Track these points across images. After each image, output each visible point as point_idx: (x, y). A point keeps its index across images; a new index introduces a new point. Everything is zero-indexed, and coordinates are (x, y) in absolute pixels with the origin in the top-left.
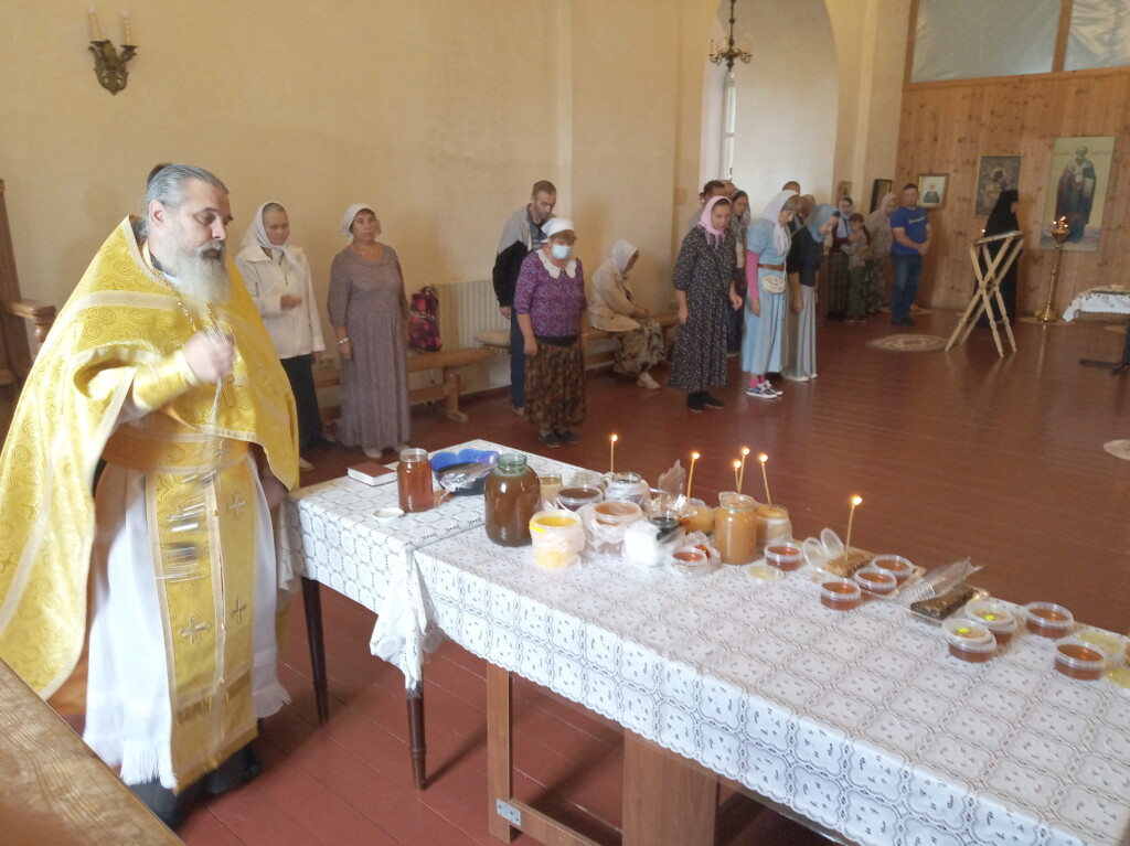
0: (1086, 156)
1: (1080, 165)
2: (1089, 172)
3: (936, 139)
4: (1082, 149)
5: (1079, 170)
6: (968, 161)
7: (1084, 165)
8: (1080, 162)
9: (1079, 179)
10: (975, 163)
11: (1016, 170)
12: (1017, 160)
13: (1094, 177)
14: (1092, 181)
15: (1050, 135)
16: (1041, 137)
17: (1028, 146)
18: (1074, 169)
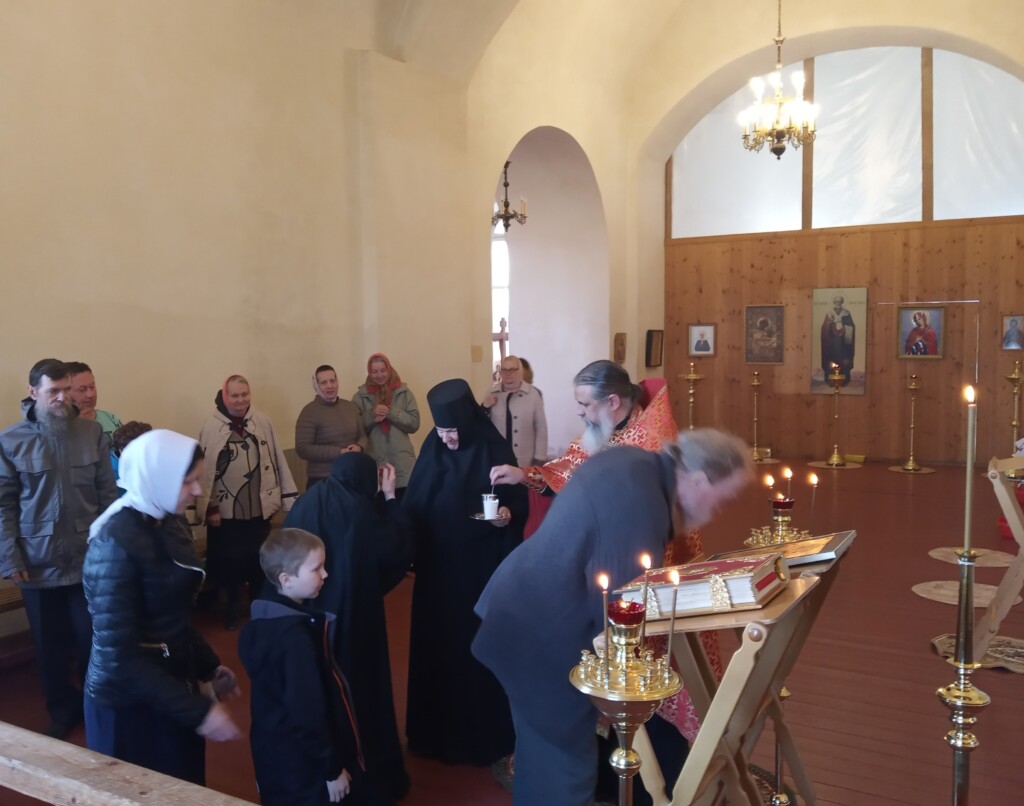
0: (843, 305)
1: (838, 314)
2: (847, 320)
3: (701, 291)
4: (838, 299)
5: (838, 318)
6: (734, 311)
7: (843, 314)
8: (838, 310)
9: (839, 326)
10: (740, 312)
11: (780, 320)
12: (780, 310)
13: (853, 326)
14: (851, 328)
15: (807, 286)
16: (799, 289)
17: (788, 297)
18: (833, 317)
